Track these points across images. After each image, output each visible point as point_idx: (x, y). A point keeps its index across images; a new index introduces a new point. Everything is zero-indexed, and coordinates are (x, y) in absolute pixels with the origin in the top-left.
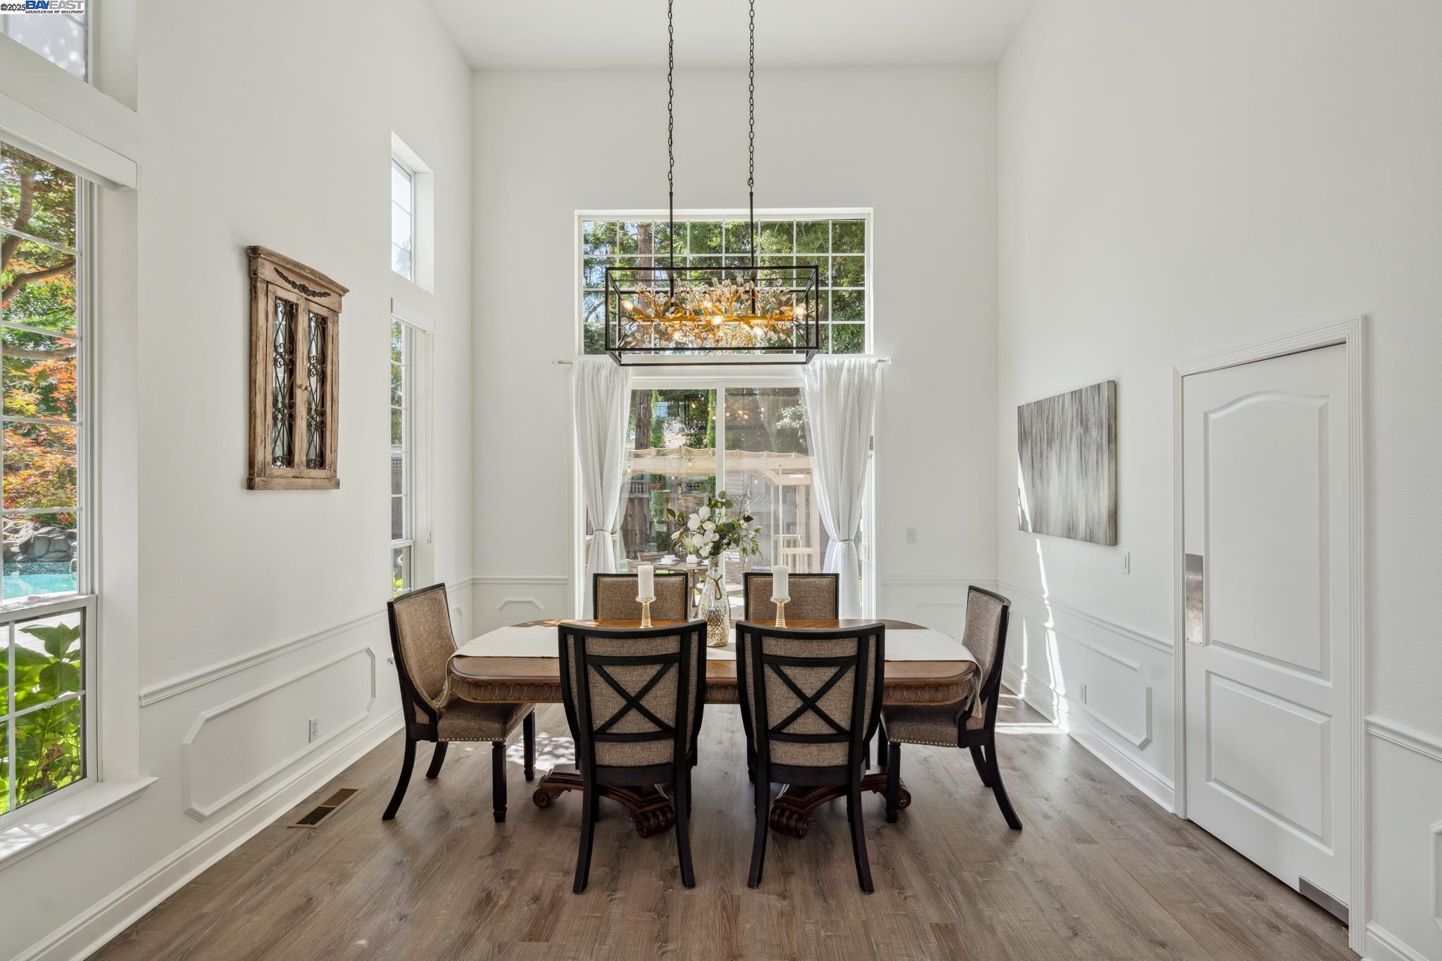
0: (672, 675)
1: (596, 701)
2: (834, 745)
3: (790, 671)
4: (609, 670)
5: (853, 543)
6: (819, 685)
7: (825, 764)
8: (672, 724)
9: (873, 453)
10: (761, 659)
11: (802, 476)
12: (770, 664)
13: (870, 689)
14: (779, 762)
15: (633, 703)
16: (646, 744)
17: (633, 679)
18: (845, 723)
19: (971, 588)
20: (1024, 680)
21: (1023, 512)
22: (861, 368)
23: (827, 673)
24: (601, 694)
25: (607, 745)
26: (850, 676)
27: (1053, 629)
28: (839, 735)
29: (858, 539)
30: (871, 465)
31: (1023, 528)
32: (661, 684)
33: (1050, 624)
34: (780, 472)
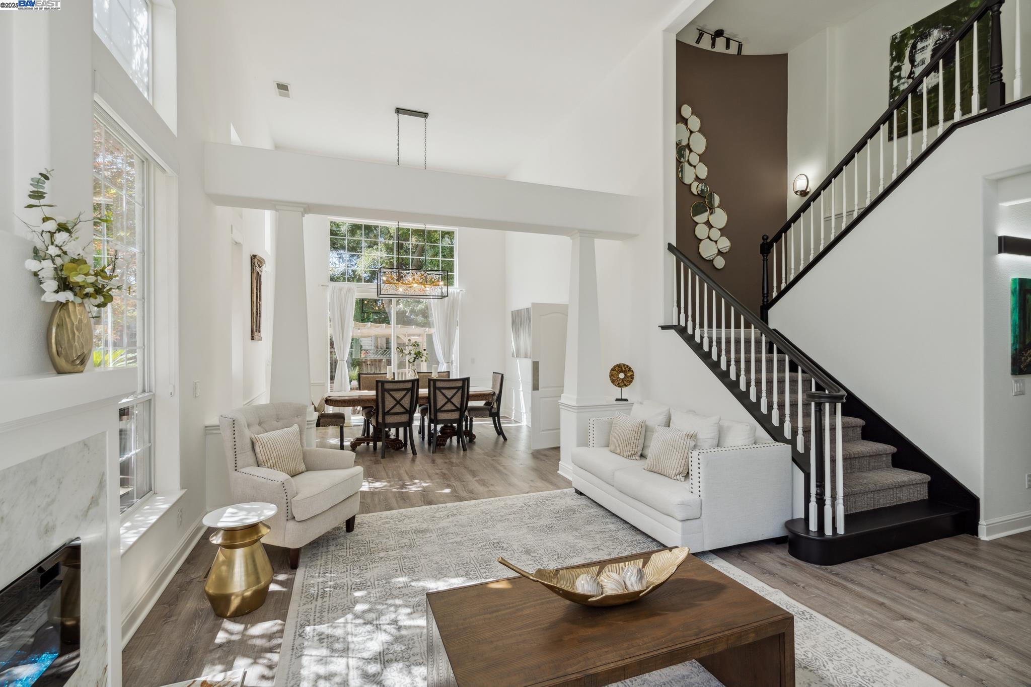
0: (409, 394)
1: (387, 403)
2: (456, 412)
3: (444, 391)
4: (391, 393)
5: (450, 364)
6: (452, 395)
7: (453, 418)
8: (409, 409)
9: (458, 327)
10: (435, 388)
11: (418, 337)
12: (438, 389)
13: (466, 396)
14: (440, 419)
15: (398, 402)
16: (401, 415)
17: (399, 395)
18: (459, 406)
19: (494, 373)
20: (514, 412)
21: (513, 351)
22: (454, 294)
23: (454, 391)
24: (388, 401)
25: (389, 416)
26: (460, 392)
27: (522, 391)
28: (457, 409)
29: (452, 363)
30: (458, 332)
31: (513, 356)
32: (406, 397)
33: (521, 389)
34: (407, 336)
